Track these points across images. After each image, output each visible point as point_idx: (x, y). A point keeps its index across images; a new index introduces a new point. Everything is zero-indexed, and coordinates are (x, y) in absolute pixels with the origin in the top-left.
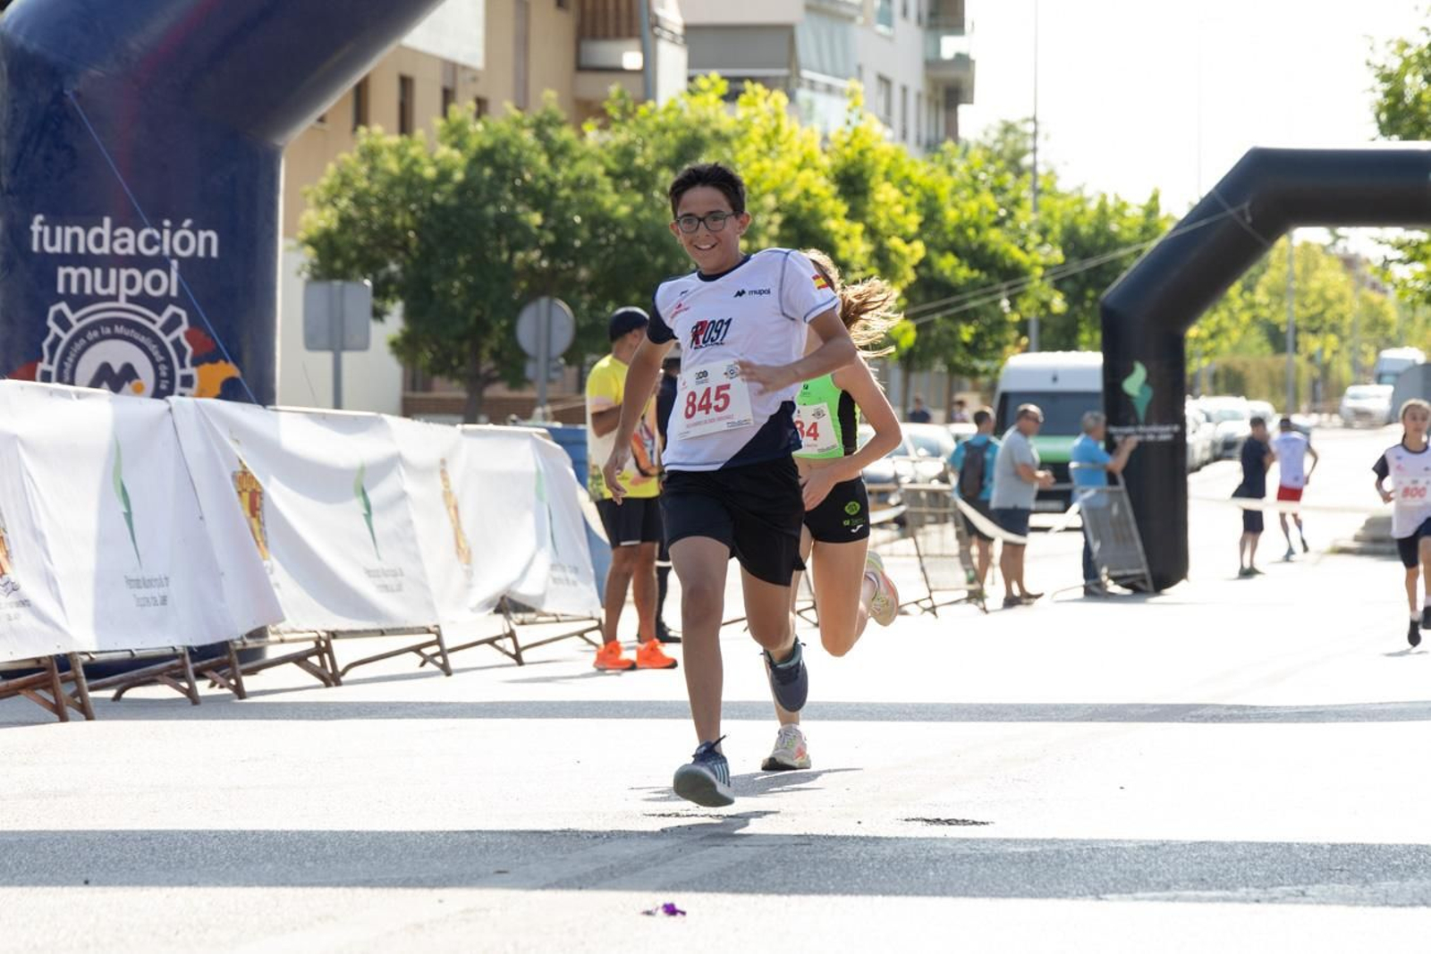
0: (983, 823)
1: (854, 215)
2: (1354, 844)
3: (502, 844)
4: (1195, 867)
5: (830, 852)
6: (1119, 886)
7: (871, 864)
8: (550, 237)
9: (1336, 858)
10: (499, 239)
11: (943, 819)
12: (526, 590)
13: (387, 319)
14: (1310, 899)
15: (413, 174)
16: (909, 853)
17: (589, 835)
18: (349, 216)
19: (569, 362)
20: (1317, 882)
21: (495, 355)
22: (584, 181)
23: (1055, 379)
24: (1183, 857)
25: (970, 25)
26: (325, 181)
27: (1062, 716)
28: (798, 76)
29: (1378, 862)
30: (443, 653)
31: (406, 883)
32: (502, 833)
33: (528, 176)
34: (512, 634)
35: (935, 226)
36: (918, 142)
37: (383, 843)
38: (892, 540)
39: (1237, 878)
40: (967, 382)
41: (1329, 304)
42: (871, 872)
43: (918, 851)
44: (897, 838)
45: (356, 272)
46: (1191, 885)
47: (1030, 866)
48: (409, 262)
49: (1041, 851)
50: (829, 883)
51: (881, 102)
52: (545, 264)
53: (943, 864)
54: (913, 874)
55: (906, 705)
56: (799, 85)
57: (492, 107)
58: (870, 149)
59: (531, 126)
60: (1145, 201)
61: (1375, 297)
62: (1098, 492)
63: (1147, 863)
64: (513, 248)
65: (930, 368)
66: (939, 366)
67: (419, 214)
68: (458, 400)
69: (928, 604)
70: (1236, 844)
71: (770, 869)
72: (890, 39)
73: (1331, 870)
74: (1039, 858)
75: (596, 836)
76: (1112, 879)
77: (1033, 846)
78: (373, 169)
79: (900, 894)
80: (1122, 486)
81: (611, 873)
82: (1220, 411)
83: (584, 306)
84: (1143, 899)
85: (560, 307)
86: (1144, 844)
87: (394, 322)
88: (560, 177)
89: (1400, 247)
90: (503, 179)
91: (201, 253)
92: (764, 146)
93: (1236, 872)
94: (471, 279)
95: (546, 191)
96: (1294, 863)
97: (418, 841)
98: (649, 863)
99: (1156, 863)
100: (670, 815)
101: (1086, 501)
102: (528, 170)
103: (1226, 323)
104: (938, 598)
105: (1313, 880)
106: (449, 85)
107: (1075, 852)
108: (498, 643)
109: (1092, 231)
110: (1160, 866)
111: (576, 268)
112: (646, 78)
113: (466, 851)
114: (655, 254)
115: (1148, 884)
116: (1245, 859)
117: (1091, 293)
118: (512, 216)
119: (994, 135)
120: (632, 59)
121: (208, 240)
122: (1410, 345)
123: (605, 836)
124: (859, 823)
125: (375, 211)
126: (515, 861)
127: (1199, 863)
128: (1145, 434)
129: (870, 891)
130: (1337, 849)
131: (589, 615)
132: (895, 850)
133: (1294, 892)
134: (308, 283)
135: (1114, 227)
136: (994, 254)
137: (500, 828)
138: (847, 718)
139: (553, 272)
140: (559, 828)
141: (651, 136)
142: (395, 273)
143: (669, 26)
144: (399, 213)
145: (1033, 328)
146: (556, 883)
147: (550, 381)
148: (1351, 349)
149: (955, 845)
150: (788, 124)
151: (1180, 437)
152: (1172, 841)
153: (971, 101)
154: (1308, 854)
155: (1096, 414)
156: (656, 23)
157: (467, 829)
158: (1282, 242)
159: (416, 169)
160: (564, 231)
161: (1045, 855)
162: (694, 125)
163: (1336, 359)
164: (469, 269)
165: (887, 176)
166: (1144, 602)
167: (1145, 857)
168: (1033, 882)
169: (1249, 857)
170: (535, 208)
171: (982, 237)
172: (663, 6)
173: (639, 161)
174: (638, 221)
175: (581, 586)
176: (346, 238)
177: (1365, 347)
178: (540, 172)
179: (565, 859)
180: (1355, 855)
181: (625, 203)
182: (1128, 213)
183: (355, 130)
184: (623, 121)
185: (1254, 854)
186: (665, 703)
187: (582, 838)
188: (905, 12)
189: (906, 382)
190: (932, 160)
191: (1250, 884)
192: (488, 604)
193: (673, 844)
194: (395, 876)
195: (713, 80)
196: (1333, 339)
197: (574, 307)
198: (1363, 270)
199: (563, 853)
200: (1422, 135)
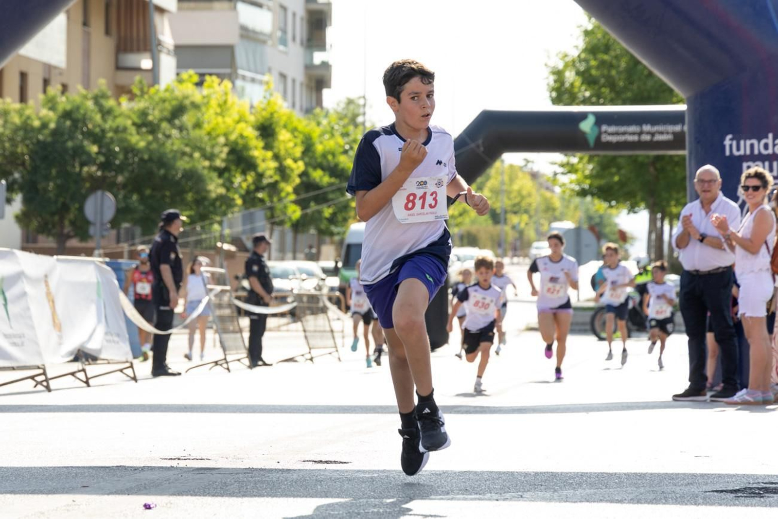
0: (345, 463)
1: (267, 147)
2: (548, 472)
3: (84, 473)
4: (462, 484)
5: (263, 477)
7: (286, 483)
8: (102, 159)
9: (538, 479)
10: (74, 160)
11: (323, 460)
12: (92, 346)
13: (13, 203)
14: (525, 499)
15: (28, 124)
16: (306, 477)
17: (131, 469)
19: (113, 227)
20: (528, 491)
21: (73, 223)
22: (121, 129)
24: (455, 479)
25: (329, 46)
28: (236, 73)
29: (561, 481)
30: (47, 380)
31: (33, 492)
32: (84, 467)
33: (90, 126)
34: (84, 370)
35: (310, 154)
36: (301, 109)
37: (19, 473)
38: (288, 324)
39: (485, 489)
40: (327, 239)
41: (523, 198)
42: (286, 486)
43: (311, 476)
44: (299, 470)
46: (460, 493)
47: (372, 484)
48: (25, 172)
49: (378, 476)
50: (264, 492)
51: (281, 87)
52: (99, 173)
53: (325, 482)
54: (309, 487)
55: (300, 406)
56: (237, 77)
57: (70, 88)
58: (275, 112)
59: (92, 98)
61: (548, 194)
63: (436, 482)
64: (82, 165)
65: (308, 231)
66: (313, 231)
67: (31, 146)
68: (52, 248)
69: (309, 356)
70: (484, 472)
71: (231, 485)
72: (286, 53)
73: (535, 485)
74: (377, 480)
75: (135, 469)
77: (373, 474)
78: (6, 122)
79: (303, 497)
81: (145, 487)
82: (465, 255)
83: (120, 196)
84: (435, 499)
85: (107, 196)
86: (433, 472)
87: (17, 205)
88: (107, 126)
89: (562, 165)
90: (76, 127)
92: (218, 110)
93: (484, 486)
94: (59, 182)
95: (100, 134)
96: (515, 482)
97: (39, 472)
98: (165, 482)
99: (441, 482)
100: (175, 459)
102: (90, 122)
105: (526, 490)
106: (47, 77)
107: (397, 477)
108: (76, 374)
110: (443, 483)
111: (116, 176)
112: (154, 74)
113: (65, 477)
114: (159, 169)
115: (437, 492)
116: (488, 480)
118: (81, 147)
119: (342, 105)
120: (146, 63)
122: (567, 220)
123: (140, 469)
124: (278, 462)
125: (7, 145)
126: (92, 481)
127: (464, 482)
129: (287, 496)
130: (538, 475)
131: (124, 360)
132: (299, 476)
133: (516, 496)
137: (83, 466)
138: (268, 412)
139: (104, 178)
140: (115, 465)
141: (157, 104)
142: (18, 178)
143: (166, 45)
144: (20, 145)
146: (115, 492)
147: (103, 237)
148: (535, 223)
149: (331, 473)
150: (232, 99)
152: (449, 471)
153: (329, 87)
154: (523, 477)
156: (159, 43)
157: (65, 466)
158: (497, 164)
159: (29, 122)
160: (109, 154)
161: (380, 478)
162: (181, 98)
163: (527, 228)
164: (58, 176)
165: (285, 126)
167: (434, 479)
168: (374, 491)
169: (491, 479)
170: (94, 142)
171: (336, 160)
172: (163, 34)
173: (150, 118)
174: (150, 150)
175: (121, 344)
177: (542, 221)
178: (97, 124)
179: (119, 480)
180: (548, 478)
181: (143, 140)
184: (142, 96)
185: (494, 477)
186: (168, 405)
187: (128, 470)
188: (294, 39)
189: (295, 239)
190: (309, 119)
191: (492, 492)
192: (71, 354)
193: (178, 473)
194: (27, 489)
195: (191, 74)
196: (525, 217)
197: (116, 196)
198: (542, 180)
199: (118, 477)
200: (574, 104)
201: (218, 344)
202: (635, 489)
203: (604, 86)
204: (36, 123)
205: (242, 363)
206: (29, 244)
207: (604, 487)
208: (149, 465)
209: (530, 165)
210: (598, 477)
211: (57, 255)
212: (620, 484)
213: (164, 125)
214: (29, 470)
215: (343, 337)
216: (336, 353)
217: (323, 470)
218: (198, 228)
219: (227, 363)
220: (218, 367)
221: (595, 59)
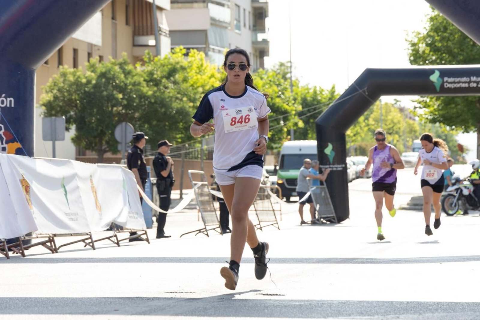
0: (283, 295)
2: (415, 302)
3: (116, 301)
4: (359, 309)
5: (230, 304)
6: (333, 315)
8: (125, 102)
9: (409, 306)
10: (108, 103)
11: (269, 294)
12: (120, 221)
13: (70, 130)
15: (79, 81)
16: (258, 304)
18: (57, 95)
20: (403, 314)
21: (107, 143)
22: (136, 83)
23: (300, 150)
24: (354, 306)
25: (268, 29)
26: (48, 84)
27: (309, 262)
28: (209, 47)
29: (424, 307)
30: (92, 242)
32: (116, 298)
33: (117, 82)
34: (116, 236)
37: (75, 301)
39: (374, 312)
41: (395, 124)
42: (245, 310)
43: (261, 304)
44: (253, 300)
45: (59, 115)
46: (358, 315)
47: (301, 309)
48: (77, 111)
52: (124, 111)
53: (270, 308)
54: (260, 311)
56: (209, 50)
57: (105, 58)
59: (118, 65)
60: (330, 88)
62: (317, 188)
63: (342, 308)
64: (113, 106)
67: (81, 95)
68: (95, 158)
69: (258, 227)
71: (209, 309)
72: (240, 34)
73: (407, 310)
74: (304, 306)
75: (148, 299)
76: (330, 313)
77: (301, 302)
78: (65, 80)
80: (325, 186)
82: (358, 161)
83: (137, 126)
85: (130, 126)
86: (340, 302)
87: (73, 132)
88: (128, 82)
89: (419, 103)
90: (109, 83)
91: (8, 106)
92: (198, 71)
94: (98, 117)
95: (124, 87)
96: (394, 308)
97: (87, 300)
98: (167, 307)
99: (345, 308)
101: (312, 191)
102: (117, 79)
103: (359, 131)
104: (262, 224)
105: (401, 313)
106: (90, 51)
107: (316, 304)
108: (111, 239)
109: (311, 99)
110: (347, 309)
111: (134, 113)
112: (157, 48)
113: (104, 304)
114: (161, 108)
115: (343, 314)
116: (376, 306)
117: (312, 121)
118: (113, 95)
119: (277, 67)
120: (152, 42)
121: (11, 101)
123: (151, 299)
125: (66, 94)
126: (121, 307)
127: (360, 308)
128: (332, 168)
130: (409, 303)
131: (142, 229)
132: (253, 304)
133: (395, 317)
134: (43, 119)
135: (319, 98)
136: (278, 107)
139: (126, 114)
141: (159, 68)
142: (73, 115)
143: (164, 31)
144: (74, 94)
145: (292, 133)
146: (136, 313)
149: (274, 302)
150: (206, 63)
151: (345, 169)
152: (350, 301)
153: (268, 56)
154: (399, 305)
155: (316, 161)
156: (160, 30)
159: (79, 80)
160: (130, 100)
162: (174, 64)
163: (398, 143)
164: (98, 113)
166: (333, 226)
167: (341, 306)
169: (378, 305)
170: (120, 92)
171: (274, 101)
172: (162, 24)
173: (155, 76)
174: (155, 96)
175: (139, 219)
176: (56, 103)
177: (408, 139)
178: (122, 80)
179: (138, 306)
180: (416, 305)
181: (151, 91)
182: (324, 93)
183: (58, 67)
184: (149, 62)
185: (380, 305)
187: (144, 299)
188: (245, 26)
190: (256, 75)
191: (379, 314)
192: (108, 226)
193: (175, 301)
194: (80, 311)
195: (180, 49)
196: (397, 136)
197: (134, 126)
198: (406, 113)
199: (137, 304)
200: (425, 64)
201: (201, 219)
202: (473, 313)
203: (444, 53)
204: (84, 81)
205: (216, 231)
206: (81, 156)
207: (452, 312)
208: (157, 297)
209: (398, 103)
210: (448, 305)
211: (98, 163)
212: (463, 310)
213: (164, 80)
214: (81, 299)
215: (281, 214)
216: (277, 224)
217: (268, 300)
218: (187, 145)
219: (206, 231)
220: (201, 233)
221: (438, 36)
